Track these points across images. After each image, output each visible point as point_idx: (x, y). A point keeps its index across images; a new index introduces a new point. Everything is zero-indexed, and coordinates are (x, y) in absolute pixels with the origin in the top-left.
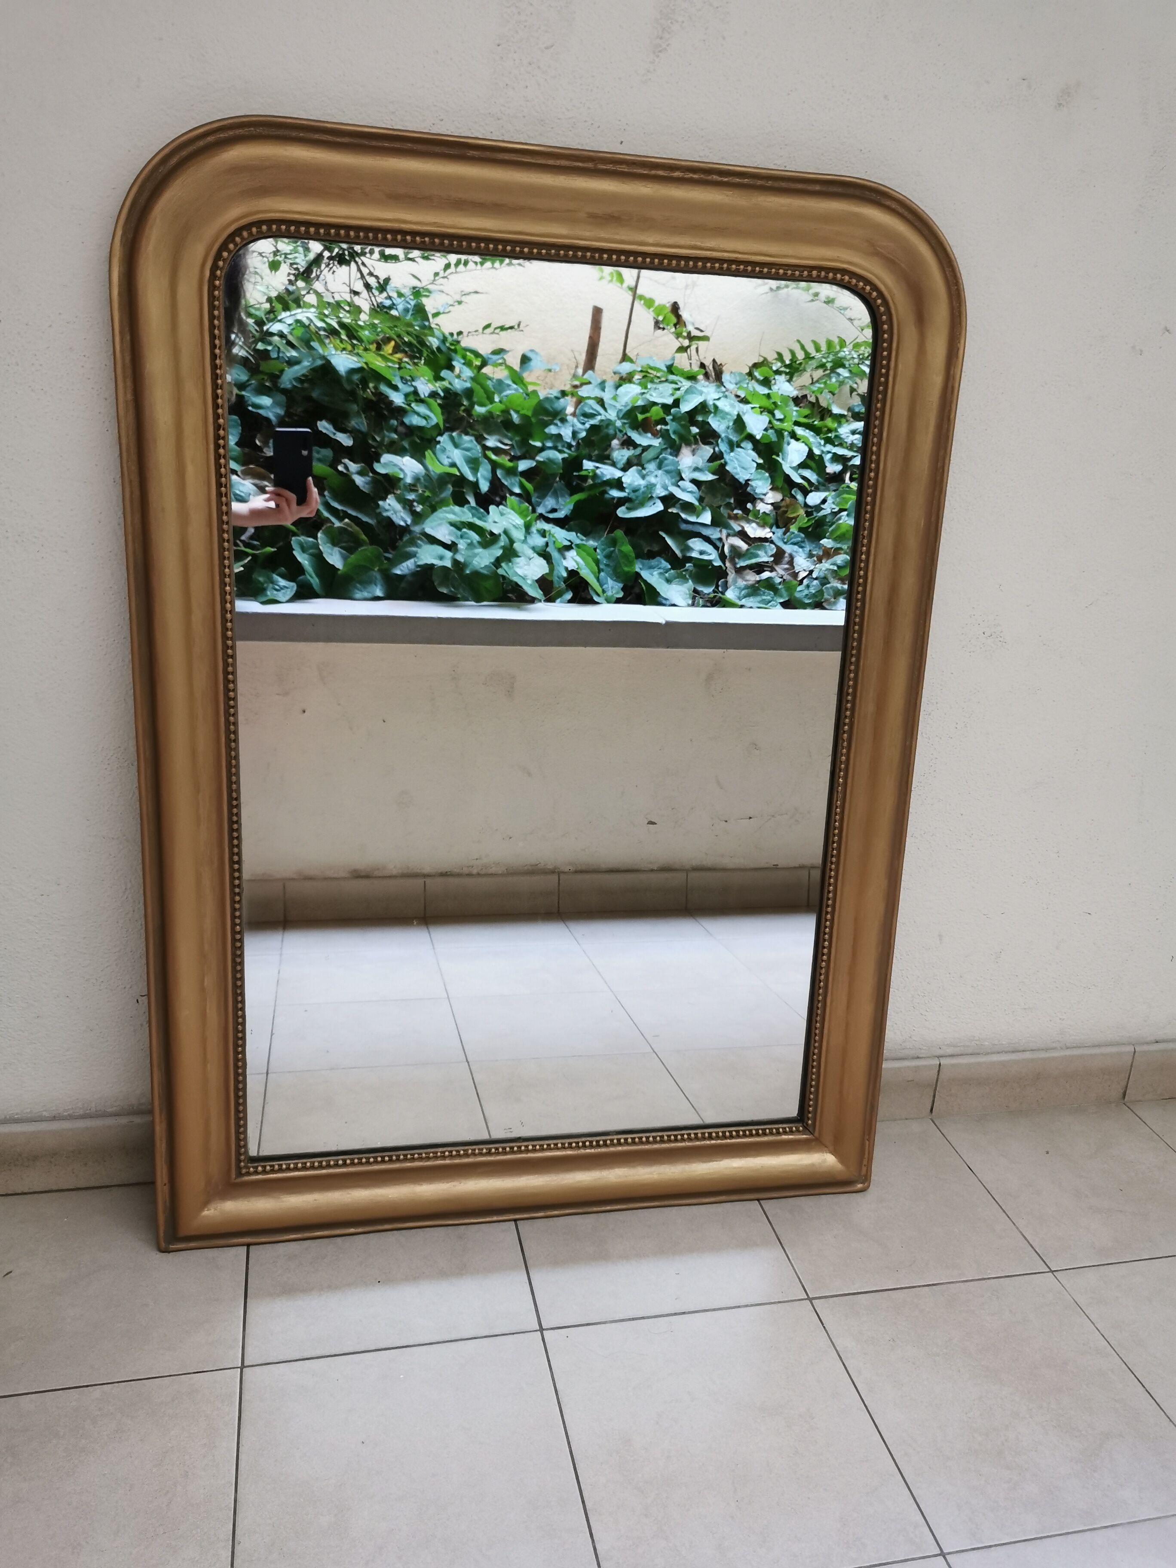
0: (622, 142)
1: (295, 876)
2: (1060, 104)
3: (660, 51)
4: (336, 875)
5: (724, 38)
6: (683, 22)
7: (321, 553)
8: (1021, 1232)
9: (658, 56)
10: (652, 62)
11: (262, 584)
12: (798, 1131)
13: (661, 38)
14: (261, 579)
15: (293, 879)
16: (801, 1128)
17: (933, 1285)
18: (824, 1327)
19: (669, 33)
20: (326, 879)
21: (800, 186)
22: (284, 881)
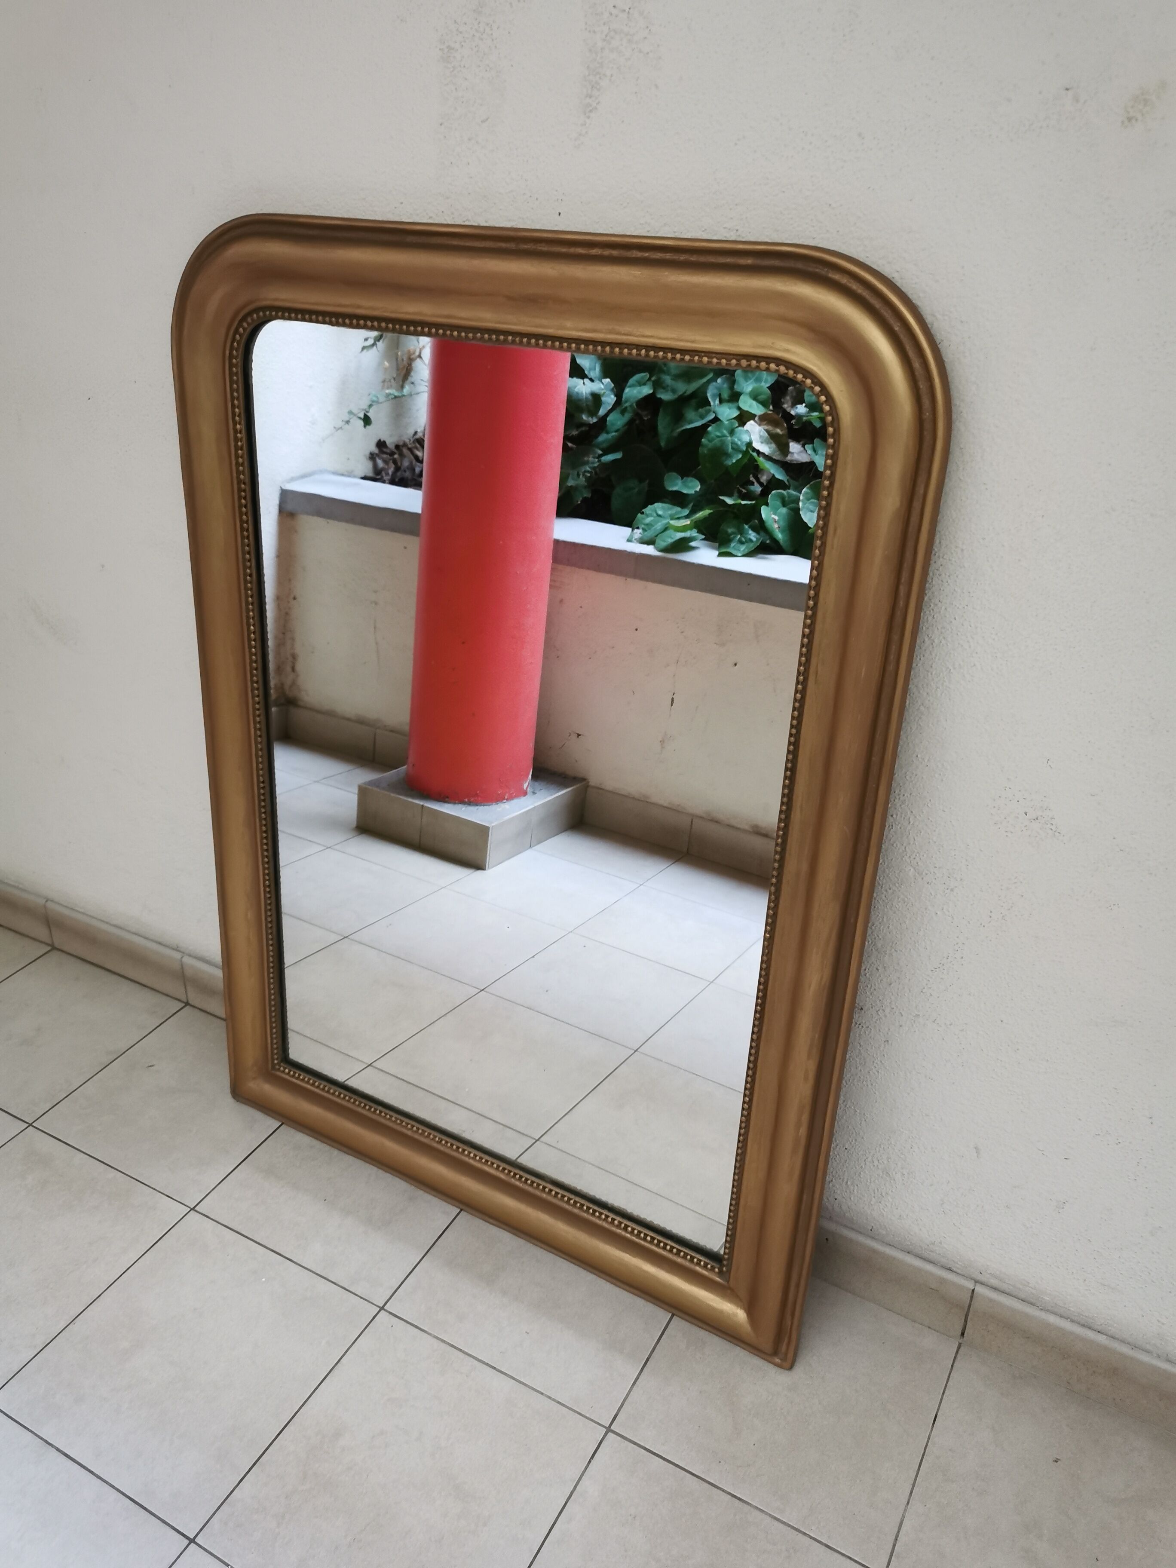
0: (560, 214)
1: (704, 815)
2: (1130, 119)
3: (591, 111)
4: (739, 826)
5: (657, 86)
6: (612, 76)
7: (799, 509)
8: (903, 1517)
9: (589, 117)
10: (584, 124)
11: (729, 535)
12: (713, 1268)
13: (591, 97)
14: (730, 530)
15: (701, 817)
16: (717, 1270)
17: (740, 1499)
18: (590, 1462)
19: (599, 90)
20: (730, 826)
21: (729, 260)
22: (693, 816)
